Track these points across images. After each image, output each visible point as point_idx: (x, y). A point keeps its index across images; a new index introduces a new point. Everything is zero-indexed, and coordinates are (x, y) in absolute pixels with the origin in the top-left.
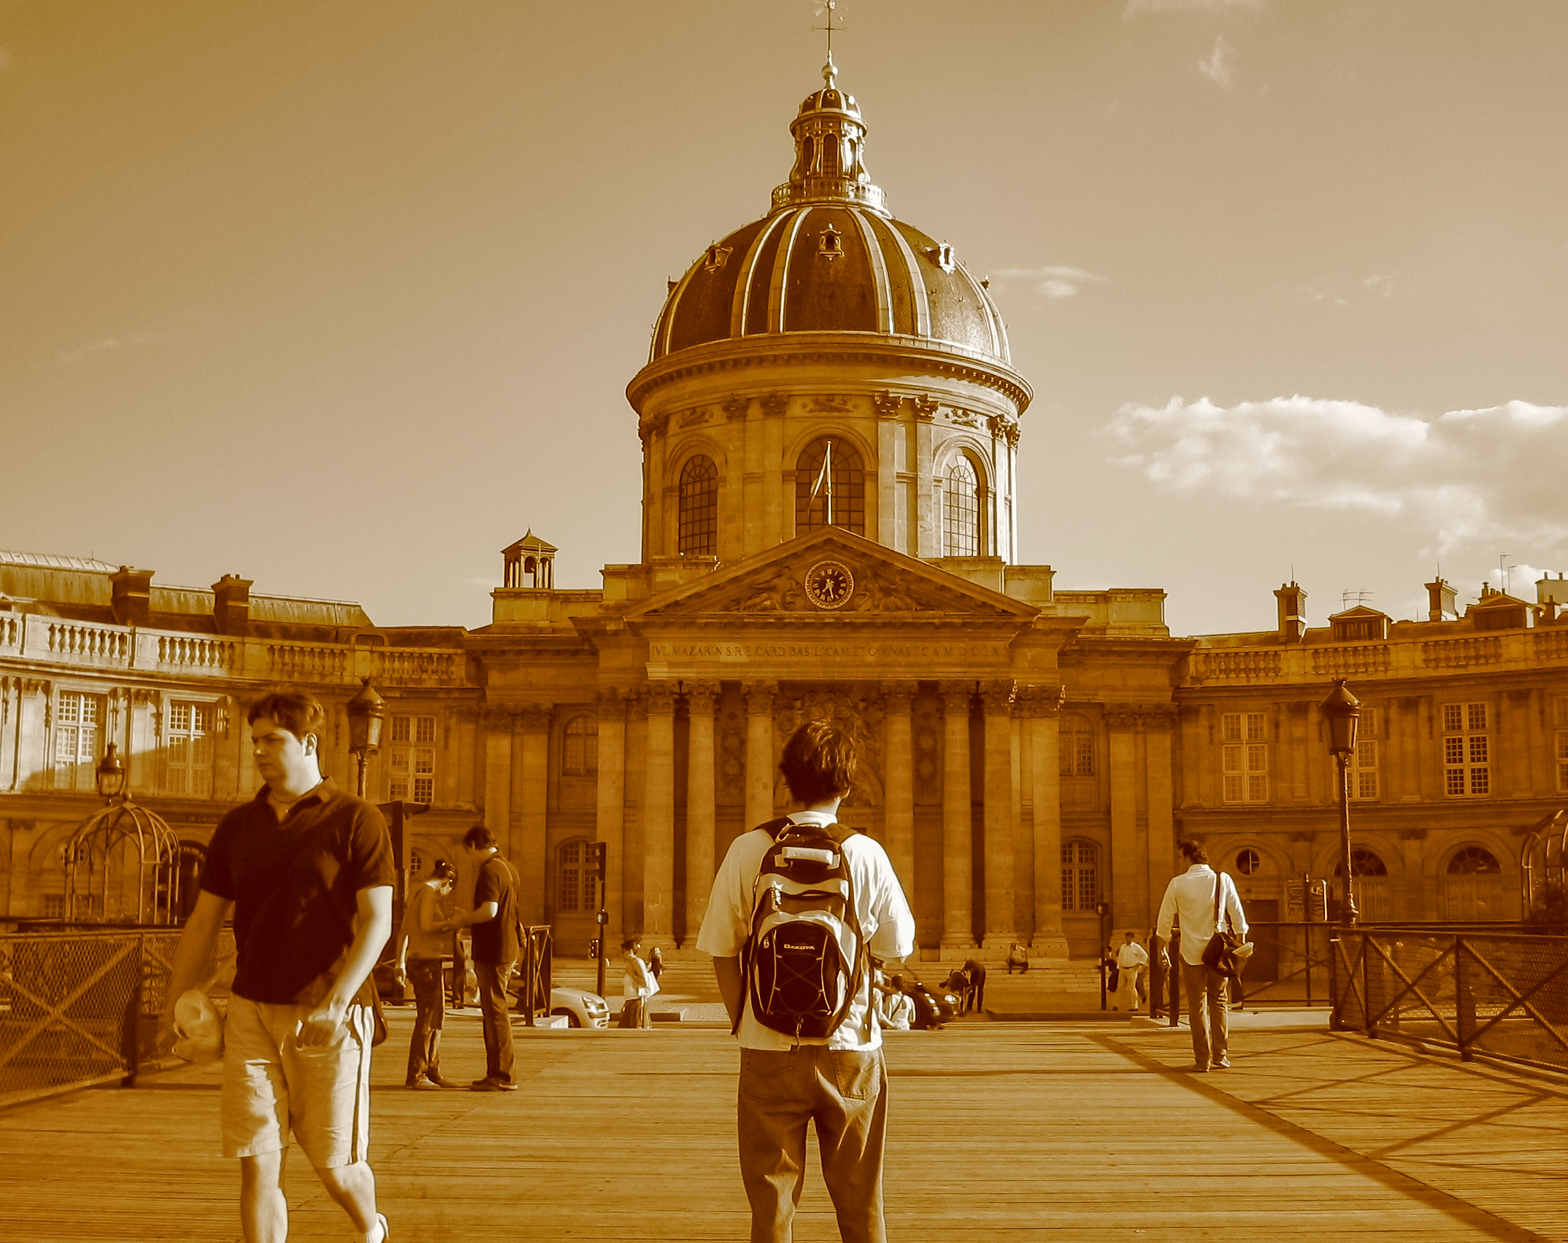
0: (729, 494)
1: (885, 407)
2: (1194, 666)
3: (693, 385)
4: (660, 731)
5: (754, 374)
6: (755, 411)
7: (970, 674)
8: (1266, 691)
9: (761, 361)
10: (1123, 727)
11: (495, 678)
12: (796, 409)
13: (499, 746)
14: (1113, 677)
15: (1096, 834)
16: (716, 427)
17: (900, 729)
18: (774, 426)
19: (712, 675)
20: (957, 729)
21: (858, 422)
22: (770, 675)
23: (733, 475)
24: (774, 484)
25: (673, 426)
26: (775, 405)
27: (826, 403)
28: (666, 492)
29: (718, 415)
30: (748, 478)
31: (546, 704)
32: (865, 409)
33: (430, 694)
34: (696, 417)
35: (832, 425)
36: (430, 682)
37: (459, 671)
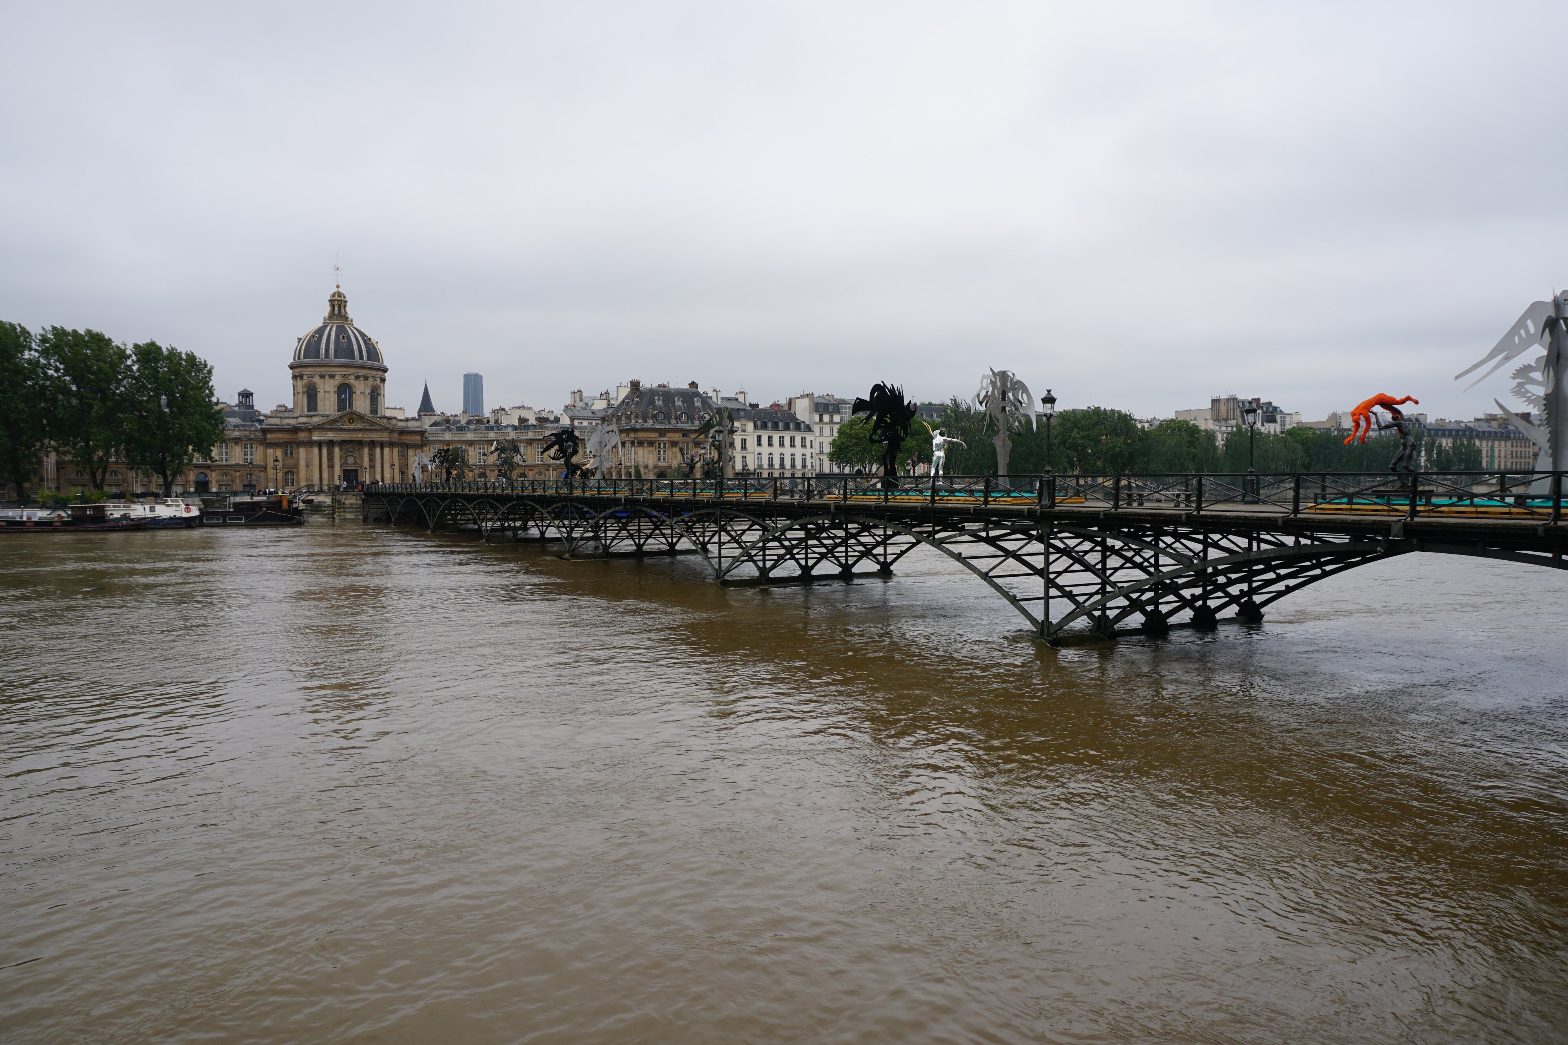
0: (320, 396)
1: (357, 377)
2: (426, 435)
3: (310, 369)
4: (316, 450)
5: (326, 369)
6: (327, 377)
7: (381, 439)
8: (441, 441)
9: (329, 366)
10: (411, 448)
11: (269, 436)
12: (337, 377)
13: (270, 451)
14: (408, 437)
15: (405, 470)
16: (317, 380)
17: (366, 450)
18: (332, 381)
19: (326, 439)
20: (378, 450)
21: (352, 381)
22: (339, 439)
23: (322, 391)
24: (332, 394)
25: (305, 377)
26: (332, 376)
27: (344, 376)
28: (303, 392)
29: (317, 377)
30: (326, 392)
31: (281, 441)
32: (353, 377)
33: (253, 439)
34: (311, 376)
35: (345, 381)
36: (253, 437)
37: (259, 434)
